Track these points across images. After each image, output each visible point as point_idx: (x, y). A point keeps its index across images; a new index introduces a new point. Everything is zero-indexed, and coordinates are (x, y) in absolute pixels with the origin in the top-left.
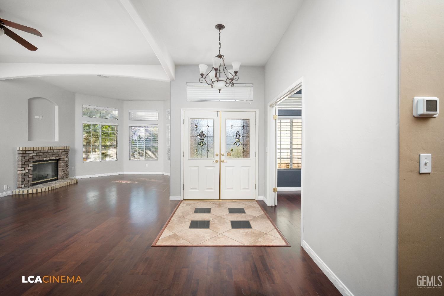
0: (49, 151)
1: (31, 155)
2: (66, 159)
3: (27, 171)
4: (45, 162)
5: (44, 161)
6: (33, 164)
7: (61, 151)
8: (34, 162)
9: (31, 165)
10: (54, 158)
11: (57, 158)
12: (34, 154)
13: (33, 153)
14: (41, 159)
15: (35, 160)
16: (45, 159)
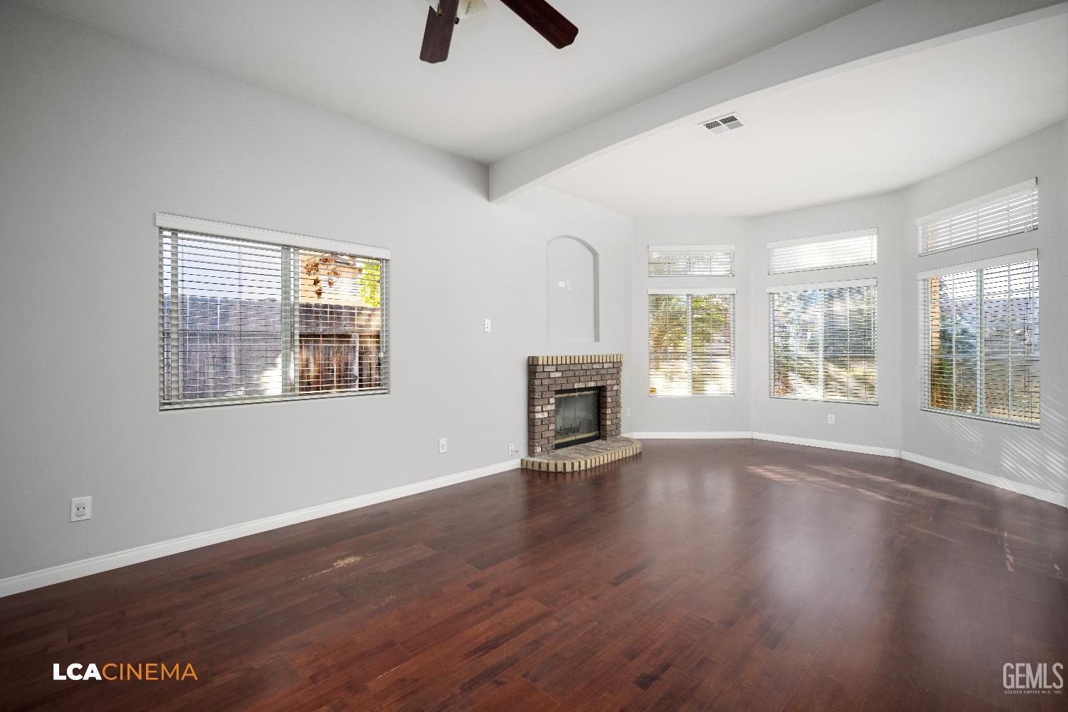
0: (584, 367)
1: (552, 375)
2: (615, 388)
3: (546, 415)
4: (576, 394)
5: (574, 390)
6: (556, 399)
7: (606, 366)
8: (557, 392)
9: (552, 401)
10: (592, 384)
11: (599, 384)
12: (558, 374)
13: (557, 371)
14: (570, 387)
15: (559, 388)
16: (576, 386)
